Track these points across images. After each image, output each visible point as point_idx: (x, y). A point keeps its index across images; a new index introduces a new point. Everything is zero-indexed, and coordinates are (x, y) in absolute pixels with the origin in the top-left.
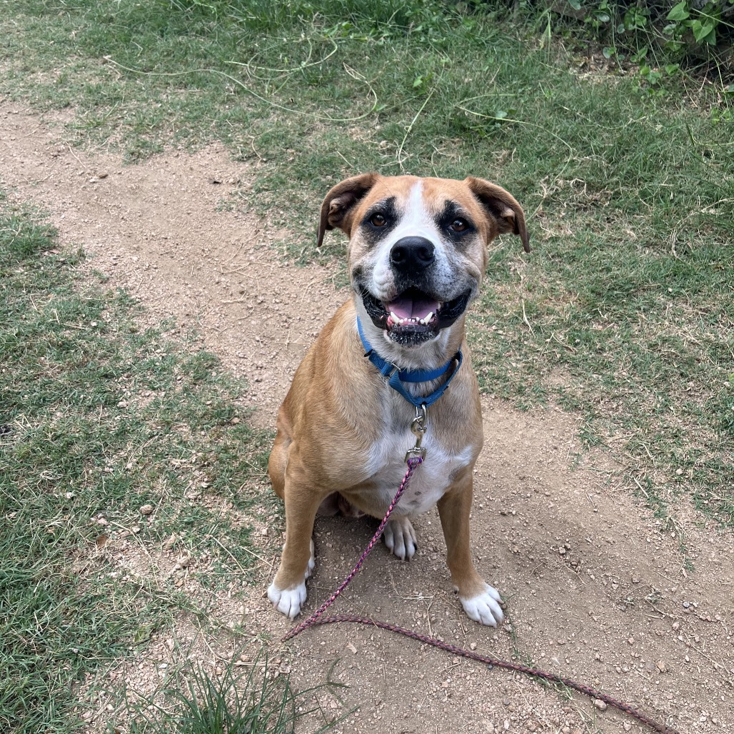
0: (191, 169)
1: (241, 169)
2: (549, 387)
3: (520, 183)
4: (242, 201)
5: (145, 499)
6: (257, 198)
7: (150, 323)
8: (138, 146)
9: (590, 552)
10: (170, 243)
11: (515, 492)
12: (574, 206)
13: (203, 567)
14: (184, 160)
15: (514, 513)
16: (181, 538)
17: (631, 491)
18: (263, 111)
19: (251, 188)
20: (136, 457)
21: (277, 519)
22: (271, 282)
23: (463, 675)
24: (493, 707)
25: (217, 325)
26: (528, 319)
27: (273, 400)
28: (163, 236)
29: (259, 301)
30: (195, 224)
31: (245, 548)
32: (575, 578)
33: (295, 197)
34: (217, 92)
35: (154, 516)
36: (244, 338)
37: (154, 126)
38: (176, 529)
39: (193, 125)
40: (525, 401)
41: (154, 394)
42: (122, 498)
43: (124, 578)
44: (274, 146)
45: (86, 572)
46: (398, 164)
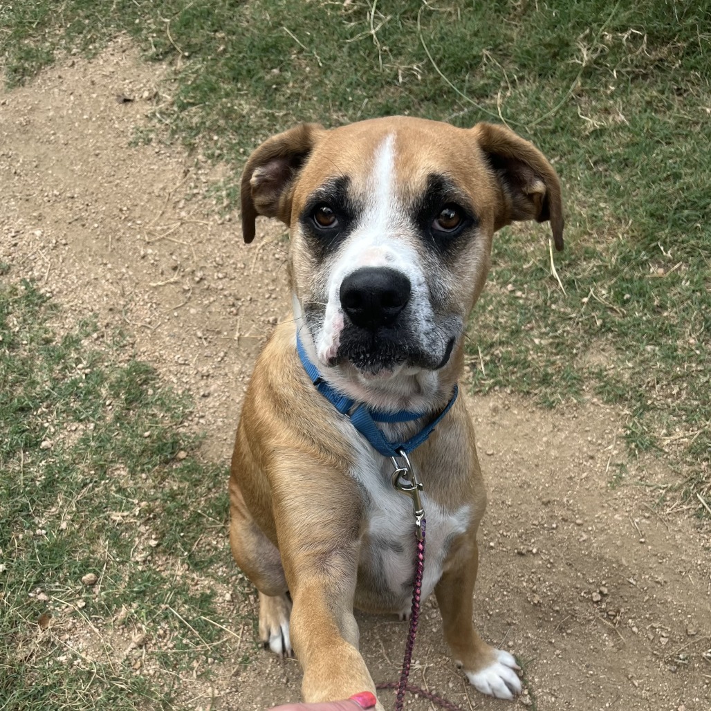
0: (93, 83)
1: (157, 73)
2: (585, 371)
3: (548, 46)
4: (163, 127)
5: (86, 567)
6: (182, 120)
7: (66, 326)
8: (21, 58)
9: (633, 597)
10: (79, 204)
11: (536, 522)
12: (628, 73)
13: (162, 644)
14: (82, 70)
15: (535, 551)
16: (133, 611)
17: (692, 512)
19: (173, 104)
20: (69, 513)
21: (242, 579)
22: (210, 249)
25: (148, 320)
26: (557, 270)
27: (226, 420)
28: (69, 195)
29: (197, 279)
31: (207, 618)
32: (612, 632)
33: (231, 110)
35: (99, 586)
36: (183, 336)
37: (38, 23)
38: (125, 599)
39: (89, 13)
40: (552, 394)
41: (82, 427)
42: (61, 567)
43: (75, 663)
44: (197, 31)
45: (34, 657)
46: (371, 36)
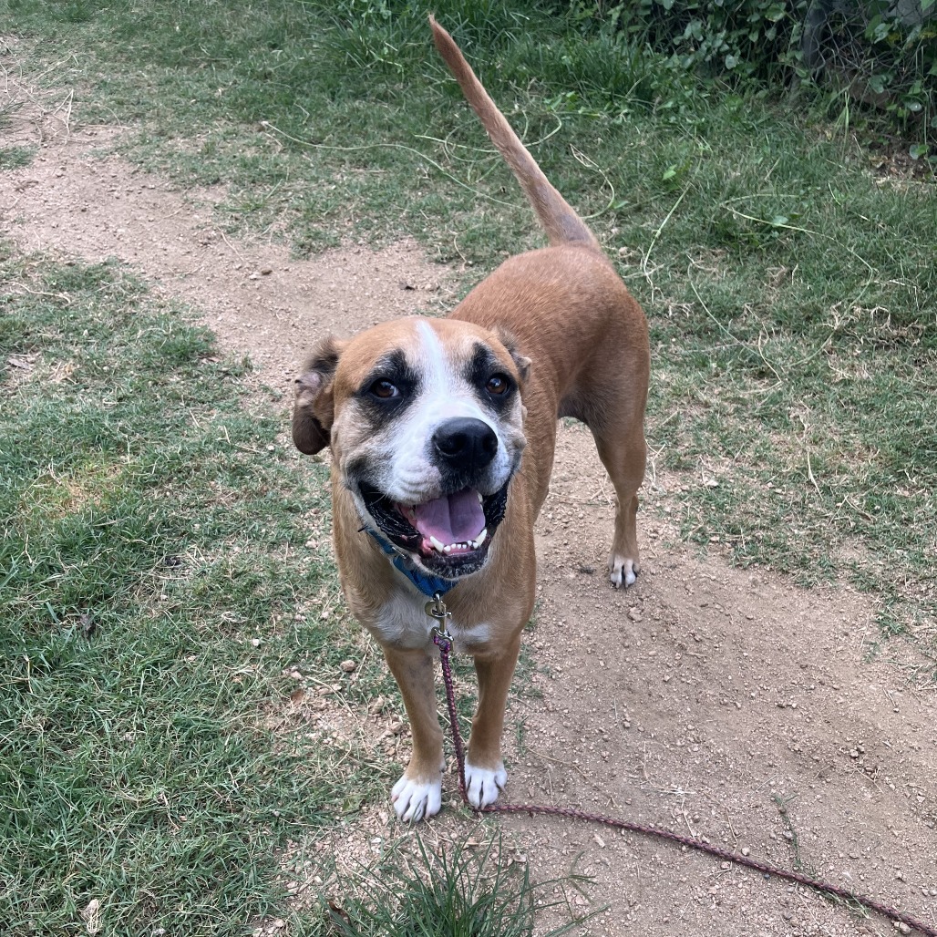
0: (377, 270)
1: (440, 273)
2: (839, 561)
4: (444, 313)
8: (309, 237)
14: (367, 258)
15: (794, 706)
18: (465, 201)
19: (454, 297)
26: (814, 477)
34: (407, 173)
37: (328, 213)
39: (378, 215)
40: (810, 576)
44: (482, 247)
46: (645, 277)
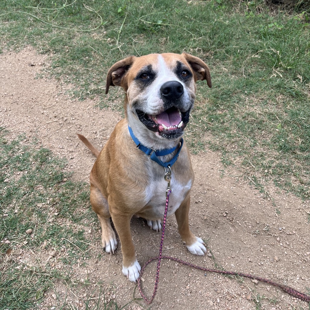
0: (19, 60)
1: (44, 57)
2: (204, 142)
4: (47, 73)
5: (27, 226)
6: (54, 71)
7: (13, 138)
9: (237, 213)
10: (15, 97)
11: (199, 192)
13: (63, 255)
14: (14, 56)
15: (201, 201)
16: (50, 242)
17: (248, 183)
18: (49, 29)
19: (51, 66)
20: (18, 206)
21: (95, 224)
22: (68, 110)
23: (194, 281)
24: (211, 293)
25: (46, 134)
27: (81, 166)
28: (11, 94)
29: (65, 120)
30: (26, 86)
31: (82, 241)
32: (233, 226)
33: (72, 68)
34: (24, 21)
35: (34, 234)
36: (61, 139)
38: (46, 238)
39: (16, 39)
40: (196, 150)
41: (22, 173)
42: (16, 228)
43: (24, 268)
44: (58, 46)
45: (4, 269)
46: (118, 49)
